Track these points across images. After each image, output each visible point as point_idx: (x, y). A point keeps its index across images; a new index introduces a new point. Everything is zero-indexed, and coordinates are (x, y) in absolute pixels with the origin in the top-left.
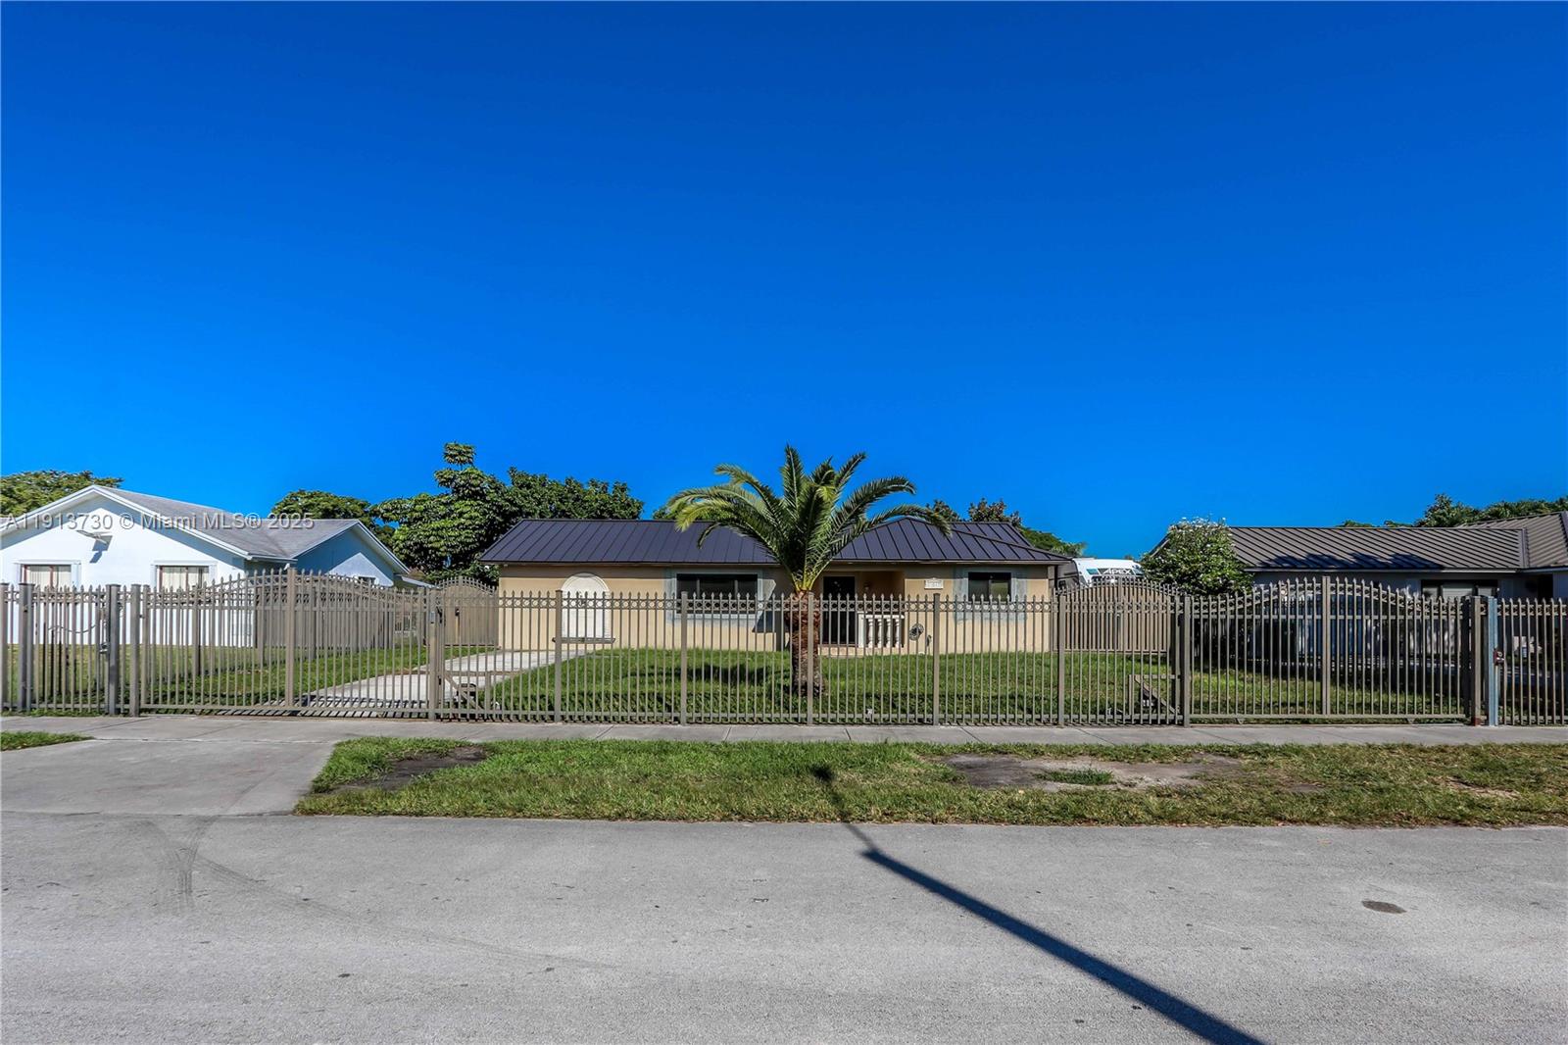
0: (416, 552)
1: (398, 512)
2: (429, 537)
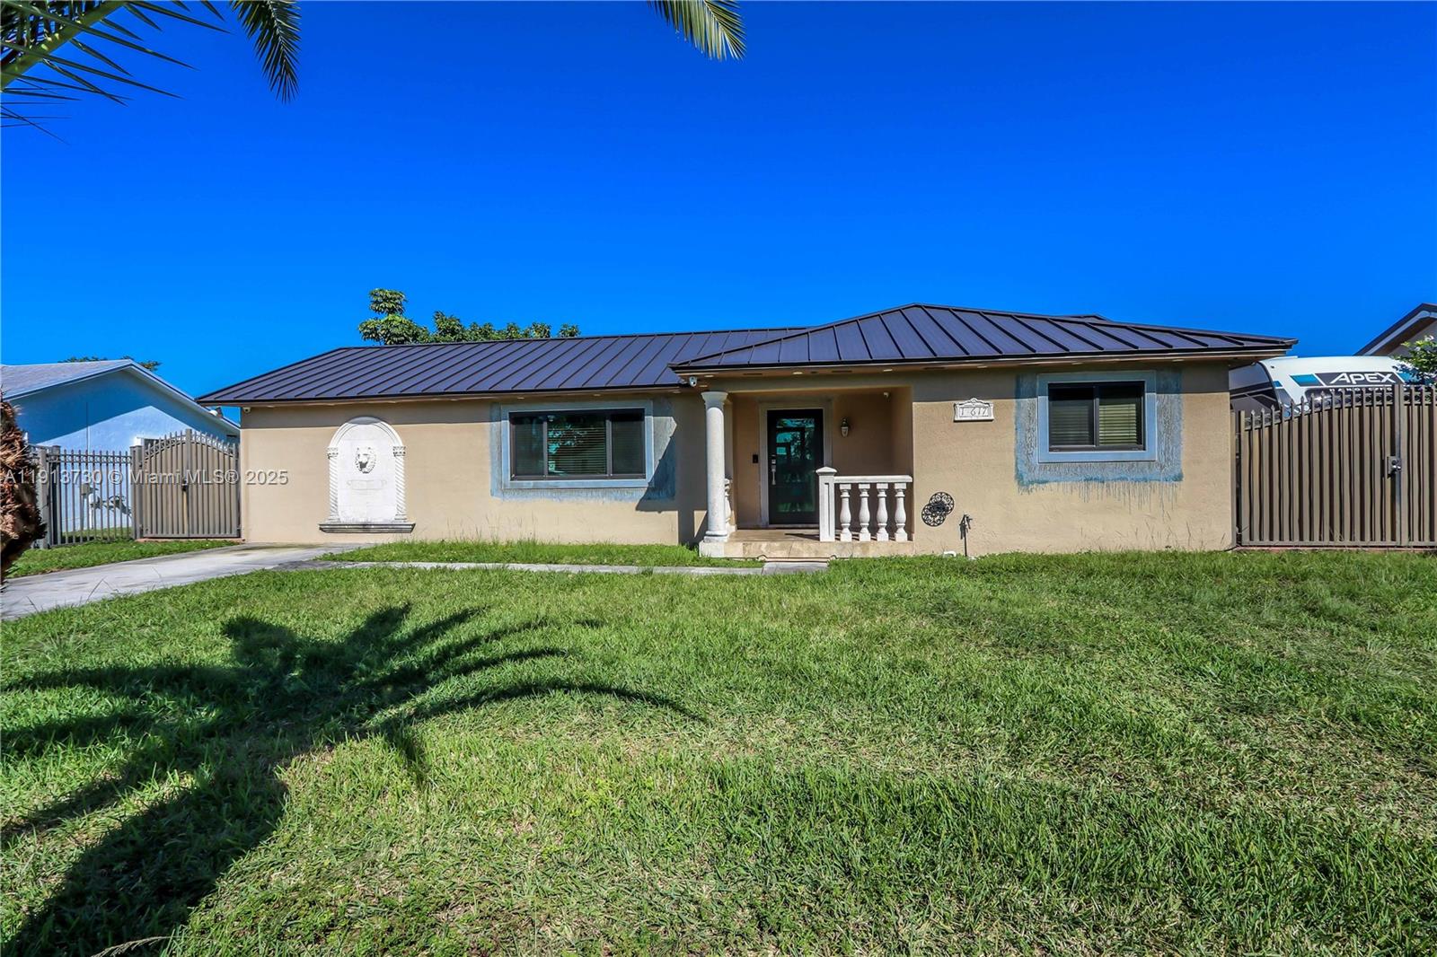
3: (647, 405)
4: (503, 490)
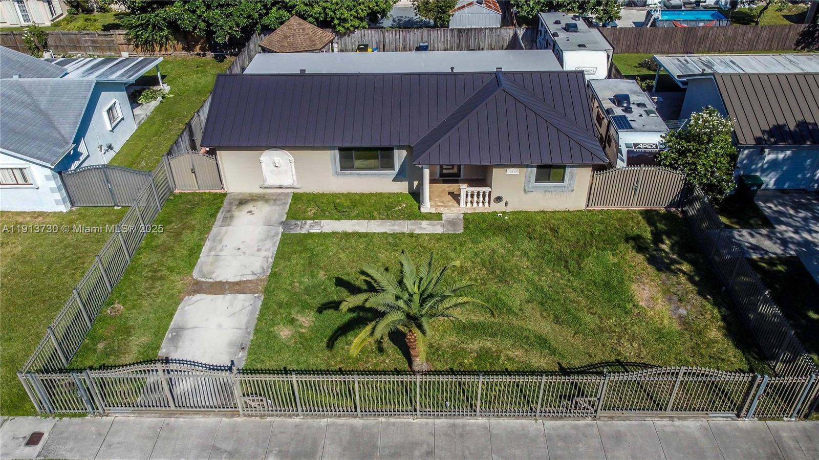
3: (395, 147)
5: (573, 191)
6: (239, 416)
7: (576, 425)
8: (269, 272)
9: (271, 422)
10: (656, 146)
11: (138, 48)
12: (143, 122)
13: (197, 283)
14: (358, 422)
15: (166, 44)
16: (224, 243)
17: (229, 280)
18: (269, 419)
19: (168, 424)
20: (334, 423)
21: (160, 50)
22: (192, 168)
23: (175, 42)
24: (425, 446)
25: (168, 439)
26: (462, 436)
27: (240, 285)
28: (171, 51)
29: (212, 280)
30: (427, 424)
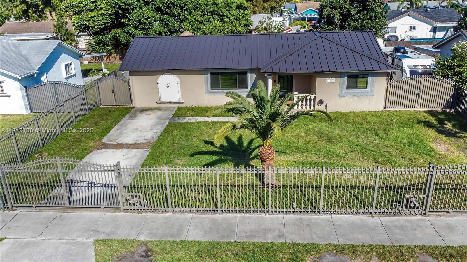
0: (83, 28)
1: (72, 8)
2: (88, 21)
3: (248, 71)
4: (209, 92)
5: (374, 95)
6: (120, 212)
7: (408, 220)
8: (157, 139)
9: (146, 215)
10: (430, 67)
11: (93, 59)
12: (88, 83)
13: (105, 144)
14: (218, 216)
15: (110, 56)
16: (128, 126)
17: (128, 143)
18: (144, 214)
19: (61, 216)
20: (197, 217)
21: (107, 60)
22: (113, 89)
23: (116, 55)
24: (277, 231)
25: (58, 225)
26: (308, 225)
27: (135, 145)
28: (113, 60)
29: (116, 143)
30: (277, 218)
